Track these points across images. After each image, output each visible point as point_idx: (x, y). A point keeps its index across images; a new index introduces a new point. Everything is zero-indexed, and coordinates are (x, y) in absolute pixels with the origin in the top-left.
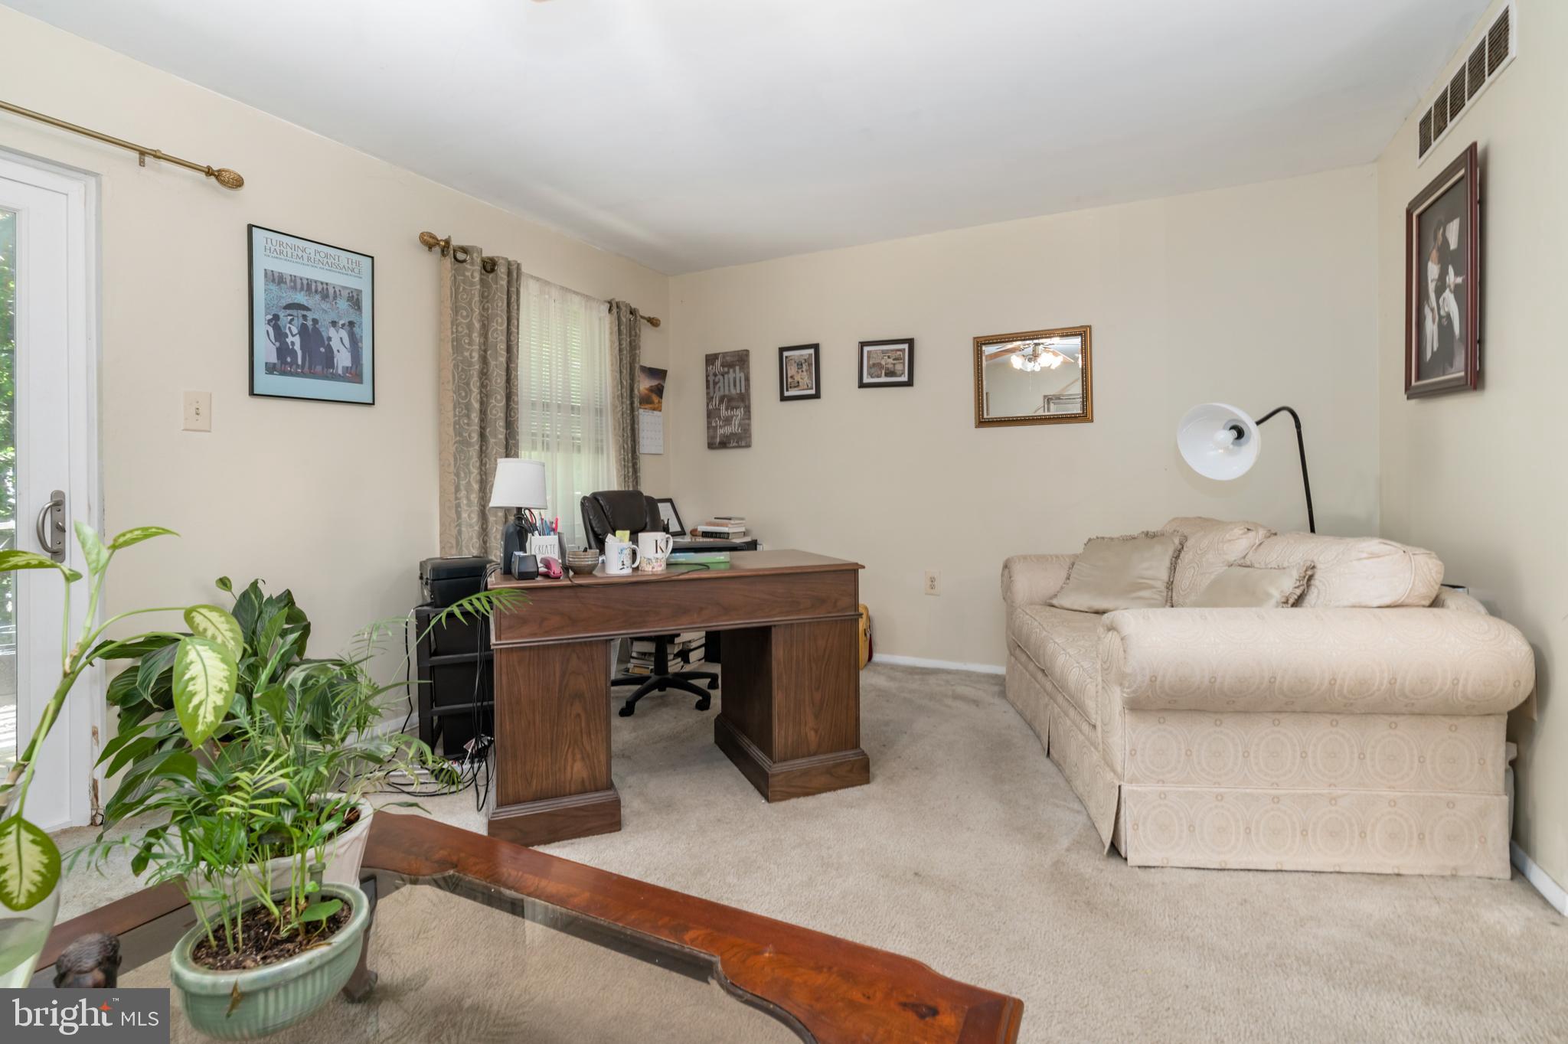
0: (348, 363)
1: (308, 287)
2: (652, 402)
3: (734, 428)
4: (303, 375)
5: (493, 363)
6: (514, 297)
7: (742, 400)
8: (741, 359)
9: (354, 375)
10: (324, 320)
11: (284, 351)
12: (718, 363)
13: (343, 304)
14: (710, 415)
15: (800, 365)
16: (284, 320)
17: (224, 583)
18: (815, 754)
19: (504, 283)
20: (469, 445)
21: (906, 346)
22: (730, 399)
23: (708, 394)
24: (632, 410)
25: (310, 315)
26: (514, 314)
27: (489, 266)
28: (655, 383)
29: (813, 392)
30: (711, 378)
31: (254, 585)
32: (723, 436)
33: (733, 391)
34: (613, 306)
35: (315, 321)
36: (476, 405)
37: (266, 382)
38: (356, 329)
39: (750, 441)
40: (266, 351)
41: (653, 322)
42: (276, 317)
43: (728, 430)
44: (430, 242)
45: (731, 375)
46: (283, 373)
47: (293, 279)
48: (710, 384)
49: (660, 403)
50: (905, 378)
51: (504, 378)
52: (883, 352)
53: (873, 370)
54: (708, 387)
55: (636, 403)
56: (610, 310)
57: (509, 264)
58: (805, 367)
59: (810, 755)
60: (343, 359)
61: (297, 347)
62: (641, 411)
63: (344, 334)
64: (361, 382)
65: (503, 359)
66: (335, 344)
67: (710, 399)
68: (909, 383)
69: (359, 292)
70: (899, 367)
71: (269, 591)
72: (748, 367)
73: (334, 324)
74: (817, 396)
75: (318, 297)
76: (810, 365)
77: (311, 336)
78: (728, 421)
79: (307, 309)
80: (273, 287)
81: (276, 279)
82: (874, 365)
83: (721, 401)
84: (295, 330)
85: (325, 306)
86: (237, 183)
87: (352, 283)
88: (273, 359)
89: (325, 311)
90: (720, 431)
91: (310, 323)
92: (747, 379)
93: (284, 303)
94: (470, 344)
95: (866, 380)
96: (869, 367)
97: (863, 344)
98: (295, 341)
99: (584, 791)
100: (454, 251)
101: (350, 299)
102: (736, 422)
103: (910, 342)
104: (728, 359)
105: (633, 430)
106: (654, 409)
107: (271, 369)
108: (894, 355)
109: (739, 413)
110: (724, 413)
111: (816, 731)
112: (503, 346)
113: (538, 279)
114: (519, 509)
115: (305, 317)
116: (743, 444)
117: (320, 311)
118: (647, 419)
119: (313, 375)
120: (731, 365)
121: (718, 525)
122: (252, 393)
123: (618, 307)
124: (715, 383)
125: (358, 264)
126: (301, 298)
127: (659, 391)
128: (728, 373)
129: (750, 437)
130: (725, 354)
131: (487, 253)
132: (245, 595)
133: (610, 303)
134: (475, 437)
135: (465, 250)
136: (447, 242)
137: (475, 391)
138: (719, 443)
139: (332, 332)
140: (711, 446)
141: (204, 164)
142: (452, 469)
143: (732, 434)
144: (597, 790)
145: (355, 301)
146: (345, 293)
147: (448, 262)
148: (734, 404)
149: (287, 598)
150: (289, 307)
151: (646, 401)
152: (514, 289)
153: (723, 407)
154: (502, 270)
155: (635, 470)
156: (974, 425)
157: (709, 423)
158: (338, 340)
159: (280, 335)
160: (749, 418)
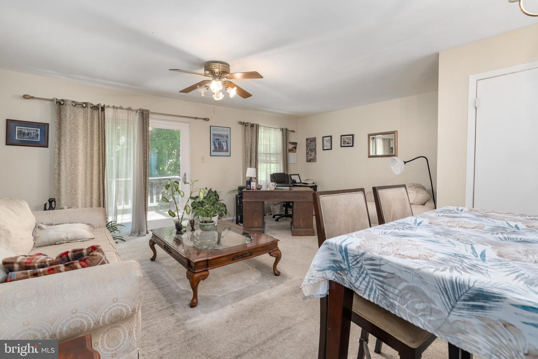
0: (226, 149)
1: (219, 135)
2: (293, 151)
3: (312, 157)
4: (218, 152)
5: (253, 146)
6: (257, 132)
7: (314, 150)
8: (314, 140)
9: (227, 151)
10: (222, 141)
11: (215, 148)
12: (309, 141)
13: (225, 138)
14: (307, 153)
15: (327, 141)
16: (215, 142)
17: (206, 188)
18: (302, 228)
19: (255, 129)
20: (248, 163)
21: (351, 136)
22: (311, 150)
23: (307, 148)
24: (287, 153)
25: (220, 140)
26: (257, 135)
27: (252, 126)
28: (294, 146)
29: (330, 148)
30: (307, 144)
31: (211, 189)
32: (310, 159)
33: (312, 148)
34: (282, 130)
35: (220, 141)
36: (249, 155)
37: (213, 153)
38: (227, 142)
39: (316, 160)
40: (213, 148)
41: (293, 131)
42: (214, 142)
43: (311, 157)
44: (241, 123)
45: (312, 144)
46: (215, 152)
47: (217, 134)
48: (307, 146)
49: (296, 150)
50: (351, 145)
51: (255, 149)
52: (347, 138)
53: (344, 143)
54: (307, 147)
55: (288, 151)
56: (281, 130)
57: (256, 125)
58: (328, 142)
59: (301, 228)
60: (225, 148)
61: (218, 147)
62: (289, 153)
63: (225, 143)
64: (228, 152)
65: (255, 145)
66: (224, 145)
67: (307, 150)
68: (352, 146)
69: (228, 135)
70: (350, 142)
71: (213, 190)
72: (316, 142)
73: (223, 141)
74: (331, 149)
75: (221, 137)
76: (329, 141)
77: (220, 144)
78: (311, 155)
79: (219, 139)
80: (214, 136)
81: (214, 135)
82: (344, 141)
83: (309, 150)
84: (217, 144)
85: (222, 138)
86: (209, 120)
87: (226, 133)
88: (214, 149)
89: (222, 139)
90: (309, 158)
91: (219, 142)
92: (315, 145)
93: (215, 139)
94: (248, 142)
95: (342, 145)
96: (343, 142)
97: (341, 136)
98: (217, 145)
99: (257, 228)
100: (245, 124)
101: (226, 136)
102: (313, 155)
103: (353, 135)
104: (311, 140)
105: (287, 158)
106: (294, 152)
107: (213, 151)
108: (349, 139)
109: (313, 153)
110: (310, 153)
111: (303, 224)
112: (255, 142)
113: (263, 126)
114: (251, 177)
115: (219, 141)
116: (314, 161)
117: (221, 140)
118: (291, 155)
119: (220, 151)
120: (311, 141)
121: (306, 181)
122: (211, 156)
123: (282, 129)
124: (308, 146)
125: (228, 129)
126: (218, 138)
127: (295, 148)
128: (311, 143)
129: (316, 159)
130: (310, 138)
131: (252, 123)
132: (209, 191)
133: (281, 129)
134: (249, 162)
135: (247, 123)
136: (244, 122)
137: (249, 152)
138: (309, 161)
139: (223, 143)
140: (307, 161)
141: (203, 118)
142: (244, 168)
143: (312, 158)
144: (260, 228)
145: (227, 137)
146: (225, 136)
147: (244, 126)
148: (312, 151)
149: (216, 192)
150: (216, 139)
151: (291, 151)
152: (257, 130)
153: (310, 152)
154: (255, 126)
155: (287, 168)
156: (368, 157)
157: (307, 156)
158: (224, 144)
159: (215, 145)
160: (316, 154)
